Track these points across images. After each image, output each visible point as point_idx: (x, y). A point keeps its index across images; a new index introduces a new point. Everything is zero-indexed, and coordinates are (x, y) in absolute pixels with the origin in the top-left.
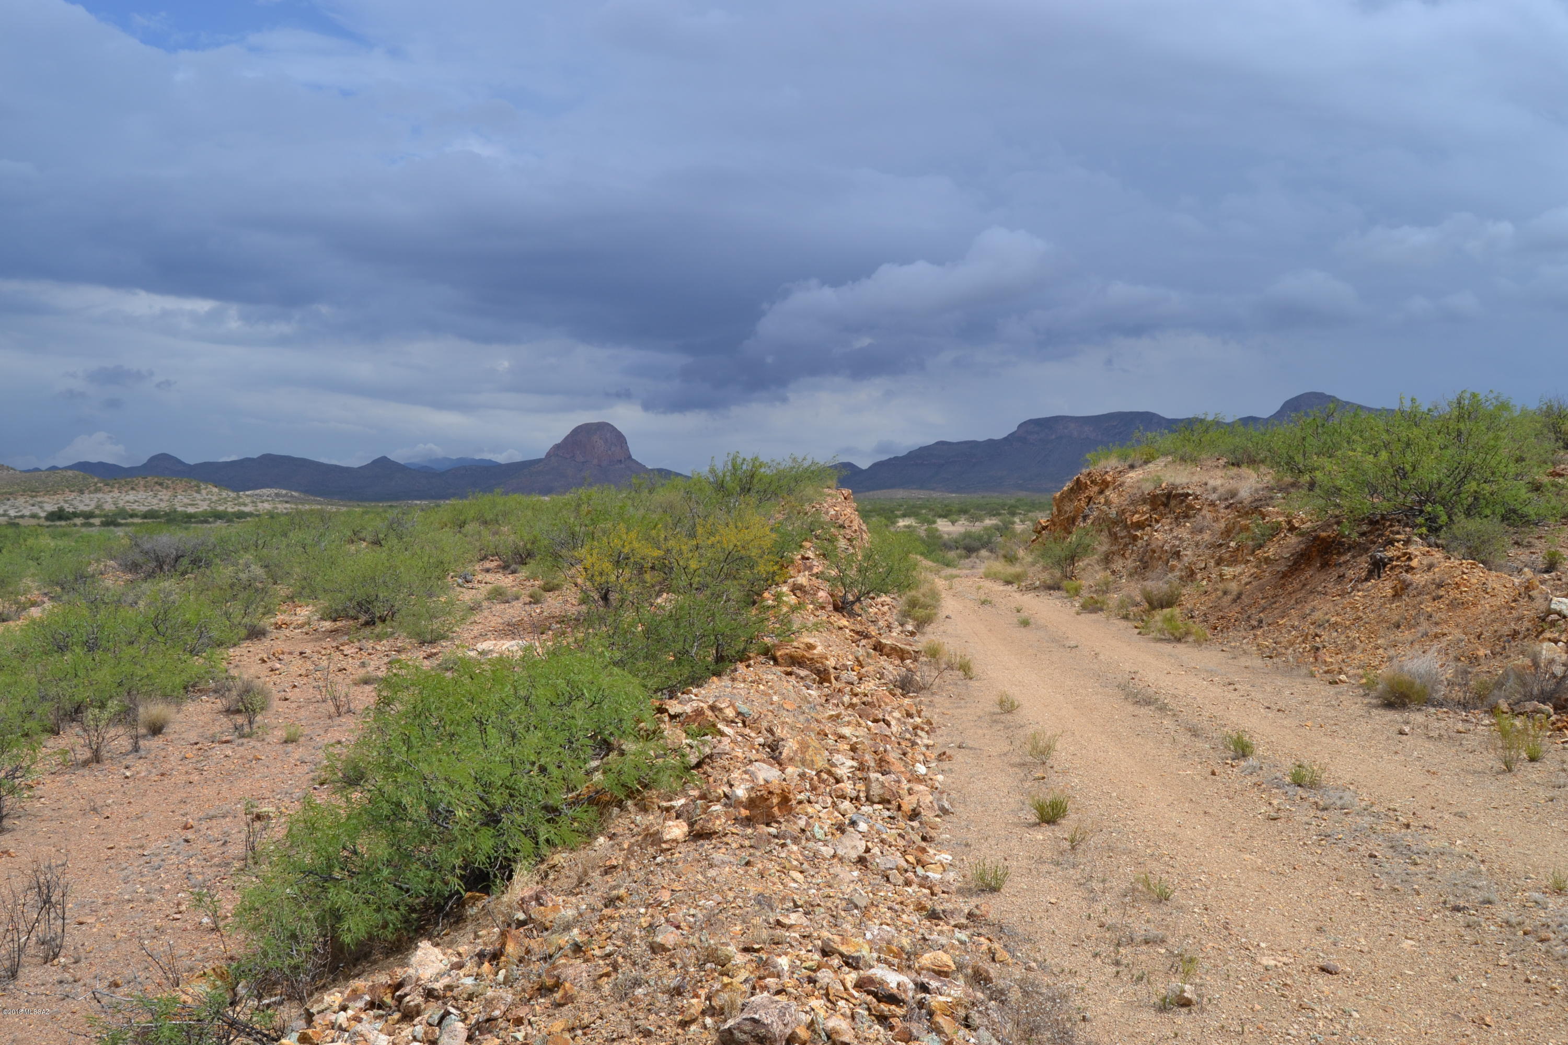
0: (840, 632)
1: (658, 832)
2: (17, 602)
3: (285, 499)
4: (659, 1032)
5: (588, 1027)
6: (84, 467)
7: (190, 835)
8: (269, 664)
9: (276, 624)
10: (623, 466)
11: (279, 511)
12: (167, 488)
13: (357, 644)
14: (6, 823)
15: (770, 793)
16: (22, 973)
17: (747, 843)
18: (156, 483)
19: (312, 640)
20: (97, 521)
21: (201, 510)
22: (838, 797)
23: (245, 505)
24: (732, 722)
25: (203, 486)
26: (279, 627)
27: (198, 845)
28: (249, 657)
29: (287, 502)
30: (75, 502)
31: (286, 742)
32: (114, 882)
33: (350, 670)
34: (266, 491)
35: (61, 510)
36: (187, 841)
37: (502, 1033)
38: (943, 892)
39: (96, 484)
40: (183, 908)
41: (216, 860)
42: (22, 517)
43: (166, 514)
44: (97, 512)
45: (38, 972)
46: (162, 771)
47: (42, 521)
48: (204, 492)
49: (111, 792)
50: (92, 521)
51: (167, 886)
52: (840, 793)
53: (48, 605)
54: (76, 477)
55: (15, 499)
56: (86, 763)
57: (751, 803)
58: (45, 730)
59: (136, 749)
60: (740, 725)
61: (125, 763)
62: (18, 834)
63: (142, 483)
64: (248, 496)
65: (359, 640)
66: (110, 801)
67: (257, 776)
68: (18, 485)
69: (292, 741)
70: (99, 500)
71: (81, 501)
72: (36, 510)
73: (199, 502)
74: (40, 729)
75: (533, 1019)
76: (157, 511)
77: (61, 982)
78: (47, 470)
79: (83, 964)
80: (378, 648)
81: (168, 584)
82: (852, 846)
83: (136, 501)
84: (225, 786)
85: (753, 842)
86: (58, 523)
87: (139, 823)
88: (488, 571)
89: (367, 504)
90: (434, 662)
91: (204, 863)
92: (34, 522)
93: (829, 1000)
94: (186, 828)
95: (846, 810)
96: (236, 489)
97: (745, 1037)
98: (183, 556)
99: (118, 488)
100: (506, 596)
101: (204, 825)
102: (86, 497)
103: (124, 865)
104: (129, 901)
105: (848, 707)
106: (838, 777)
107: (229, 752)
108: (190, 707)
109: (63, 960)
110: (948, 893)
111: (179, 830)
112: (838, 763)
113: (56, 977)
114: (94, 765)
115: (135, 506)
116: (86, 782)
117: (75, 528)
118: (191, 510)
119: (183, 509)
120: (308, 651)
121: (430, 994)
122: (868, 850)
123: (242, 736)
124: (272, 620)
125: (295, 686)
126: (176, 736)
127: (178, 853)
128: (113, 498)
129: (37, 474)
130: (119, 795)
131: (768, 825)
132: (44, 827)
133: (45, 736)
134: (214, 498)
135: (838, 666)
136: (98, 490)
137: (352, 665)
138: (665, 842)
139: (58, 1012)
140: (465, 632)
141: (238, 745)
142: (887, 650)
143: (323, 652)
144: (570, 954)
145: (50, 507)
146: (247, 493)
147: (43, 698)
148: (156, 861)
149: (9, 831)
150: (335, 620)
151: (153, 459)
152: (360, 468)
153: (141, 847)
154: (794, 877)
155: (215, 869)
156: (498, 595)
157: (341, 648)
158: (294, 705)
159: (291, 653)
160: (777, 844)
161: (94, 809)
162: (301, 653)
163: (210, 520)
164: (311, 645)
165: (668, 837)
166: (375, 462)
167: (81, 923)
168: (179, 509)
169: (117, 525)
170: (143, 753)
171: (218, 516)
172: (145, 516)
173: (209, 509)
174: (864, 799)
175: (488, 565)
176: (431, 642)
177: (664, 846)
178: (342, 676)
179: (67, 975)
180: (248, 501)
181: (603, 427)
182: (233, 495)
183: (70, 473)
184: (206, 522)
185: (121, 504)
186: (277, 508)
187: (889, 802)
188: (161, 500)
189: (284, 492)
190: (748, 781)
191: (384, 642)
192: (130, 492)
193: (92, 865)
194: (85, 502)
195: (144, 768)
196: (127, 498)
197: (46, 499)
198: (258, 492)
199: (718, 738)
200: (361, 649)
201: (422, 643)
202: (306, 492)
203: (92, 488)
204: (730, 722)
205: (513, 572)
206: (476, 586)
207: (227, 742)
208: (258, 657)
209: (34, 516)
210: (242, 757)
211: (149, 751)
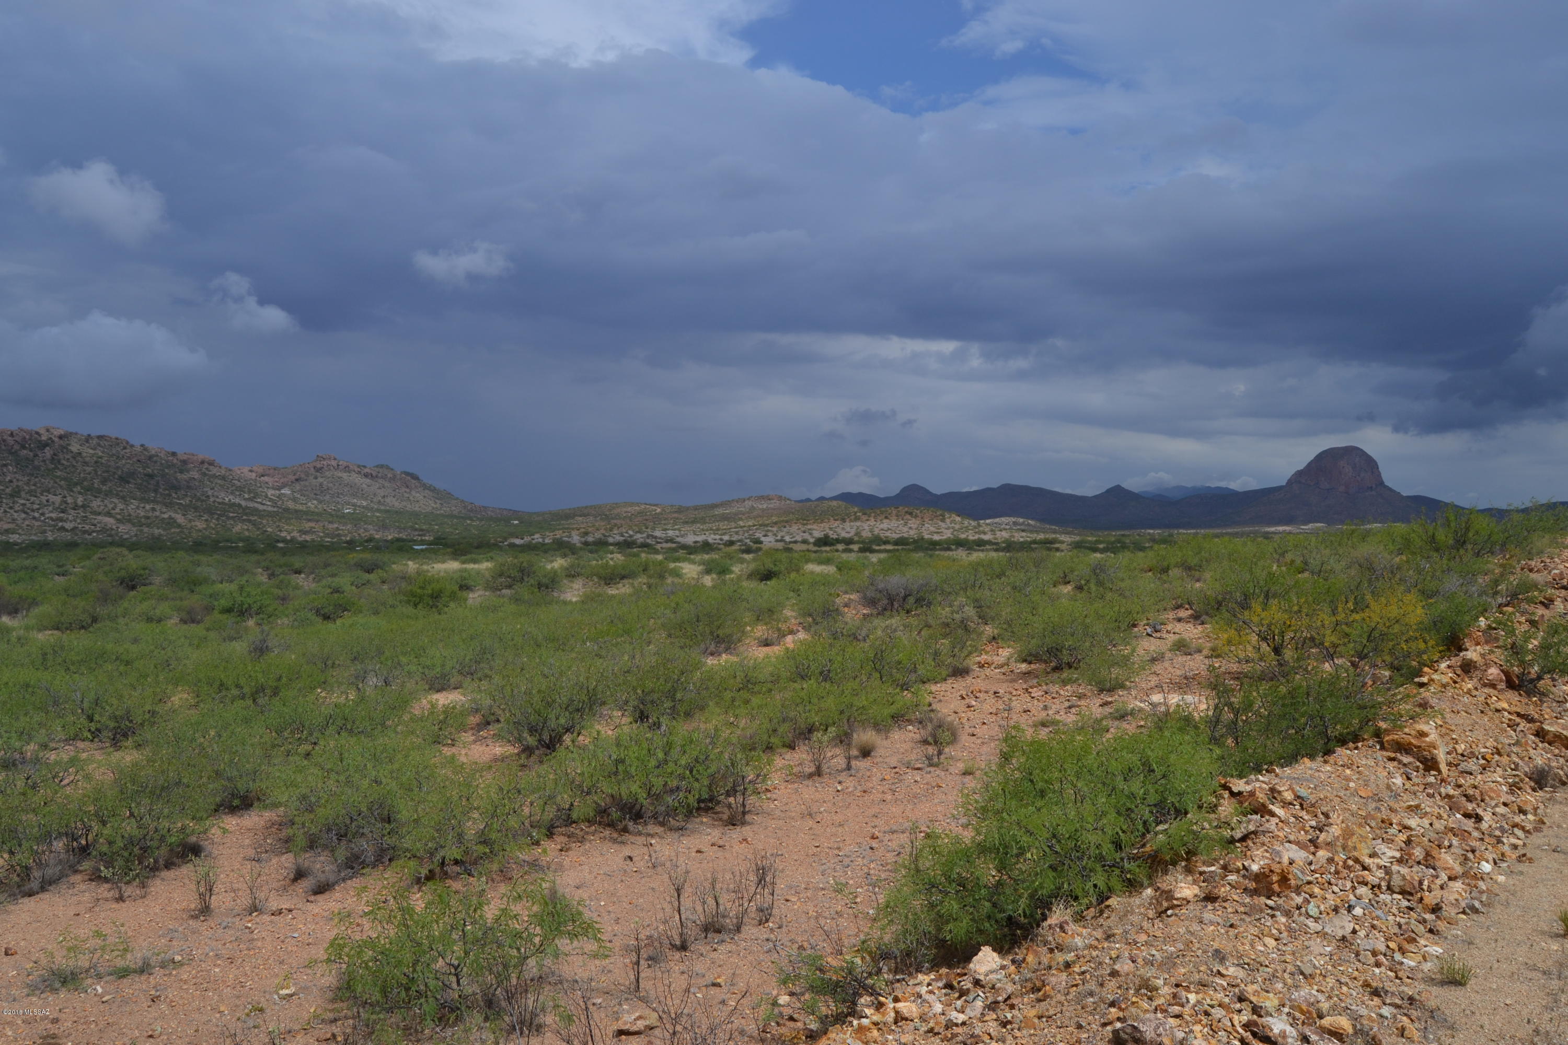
0: (1497, 714)
1: (1170, 891)
2: (779, 630)
3: (1023, 527)
4: (1088, 1027)
5: (1050, 1017)
6: (847, 498)
7: (874, 844)
8: (967, 701)
9: (980, 663)
10: (1374, 493)
11: (1015, 540)
12: (916, 517)
13: (1045, 687)
14: (748, 817)
15: (1271, 871)
16: (744, 929)
17: (1242, 909)
18: (906, 512)
19: (1007, 681)
20: (855, 547)
21: (945, 537)
22: (1359, 883)
23: (985, 533)
24: (1290, 804)
25: (947, 515)
26: (981, 666)
27: (879, 853)
28: (952, 693)
29: (1023, 531)
30: (839, 530)
31: (964, 774)
32: (815, 873)
33: (1034, 711)
34: (1004, 520)
35: (826, 536)
36: (872, 848)
37: (999, 1012)
38: (1408, 977)
39: (856, 513)
40: (858, 900)
41: (889, 867)
42: (796, 542)
43: (915, 541)
44: (856, 539)
45: (755, 930)
46: (865, 788)
47: (811, 547)
48: (948, 521)
49: (824, 802)
50: (852, 547)
51: (851, 882)
52: (1361, 880)
53: (802, 635)
54: (839, 507)
55: (790, 526)
56: (810, 776)
57: (1258, 877)
58: (784, 746)
59: (849, 768)
60: (1298, 807)
61: (839, 778)
62: (755, 828)
63: (894, 512)
64: (987, 524)
65: (1047, 684)
66: (822, 809)
67: (936, 801)
68: (793, 513)
69: (970, 774)
70: (858, 528)
71: (843, 529)
72: (806, 536)
73: (942, 530)
74: (781, 744)
75: (1021, 1006)
76: (907, 539)
77: (768, 940)
78: (817, 500)
79: (784, 929)
80: (1062, 692)
81: (895, 621)
82: (1343, 925)
83: (889, 529)
84: (910, 806)
85: (1247, 909)
86: (824, 548)
87: (840, 829)
88: (1179, 620)
89: (1100, 534)
90: (1108, 710)
91: (881, 867)
92: (804, 547)
93: (1212, 1029)
94: (873, 837)
95: (1361, 895)
96: (976, 518)
97: (1126, 1036)
98: (909, 595)
99: (875, 517)
100: (1189, 648)
101: (887, 837)
102: (847, 525)
103: (824, 861)
104: (823, 889)
105: (1445, 798)
106: (1366, 865)
107: (918, 778)
108: (896, 735)
109: (771, 925)
110: (1412, 979)
111: (868, 839)
112: (1379, 852)
113: (765, 936)
114: (816, 778)
115: (888, 534)
116: (809, 791)
117: (836, 554)
118: (936, 537)
119: (930, 536)
120: (1002, 691)
121: (977, 983)
122: (1354, 932)
123: (931, 765)
124: (978, 659)
125: (984, 723)
126: (881, 759)
127: (864, 857)
128: (870, 526)
129: (808, 504)
130: (830, 805)
131: (1269, 898)
132: (773, 824)
133: (784, 750)
134: (957, 527)
135: (1465, 753)
136: (857, 519)
137: (1036, 707)
138: (1176, 899)
139: (763, 961)
140: (1146, 681)
141: (927, 773)
142: (1548, 737)
143: (1014, 693)
144: (1063, 968)
145: (818, 534)
146: (988, 521)
147: (784, 720)
148: (847, 861)
149: (749, 824)
150: (1030, 663)
151: (905, 489)
152: (1095, 497)
153: (839, 848)
154: (1266, 942)
155: (887, 873)
156: (1181, 647)
157: (1030, 690)
158: (979, 741)
159: (986, 692)
160: (1268, 914)
161: (810, 815)
162: (995, 693)
163: (953, 547)
164: (1005, 685)
165: (1179, 896)
166: (1109, 491)
167: (787, 900)
168: (926, 537)
169: (872, 551)
170: (853, 772)
171: (961, 544)
172: (897, 542)
173: (952, 536)
174: (1384, 888)
175: (1183, 614)
176: (1109, 691)
177: (1175, 902)
178: (1026, 717)
179: (772, 936)
180: (987, 529)
181: (1351, 452)
182: (974, 523)
183: (834, 503)
184: (949, 549)
185: (876, 532)
186: (1014, 537)
187: (1411, 894)
188: (910, 528)
189: (1021, 520)
190: (1267, 858)
191: (1068, 687)
192: (885, 521)
193: (802, 858)
194: (846, 530)
195: (852, 785)
196: (882, 526)
197: (814, 527)
198: (997, 520)
199: (1267, 817)
200: (1046, 693)
201: (1101, 691)
202: (1042, 520)
203: (853, 517)
204: (1286, 804)
205: (1203, 623)
206: (1164, 636)
207: (918, 769)
208: (959, 694)
209: (805, 542)
210: (927, 784)
211: (858, 771)
